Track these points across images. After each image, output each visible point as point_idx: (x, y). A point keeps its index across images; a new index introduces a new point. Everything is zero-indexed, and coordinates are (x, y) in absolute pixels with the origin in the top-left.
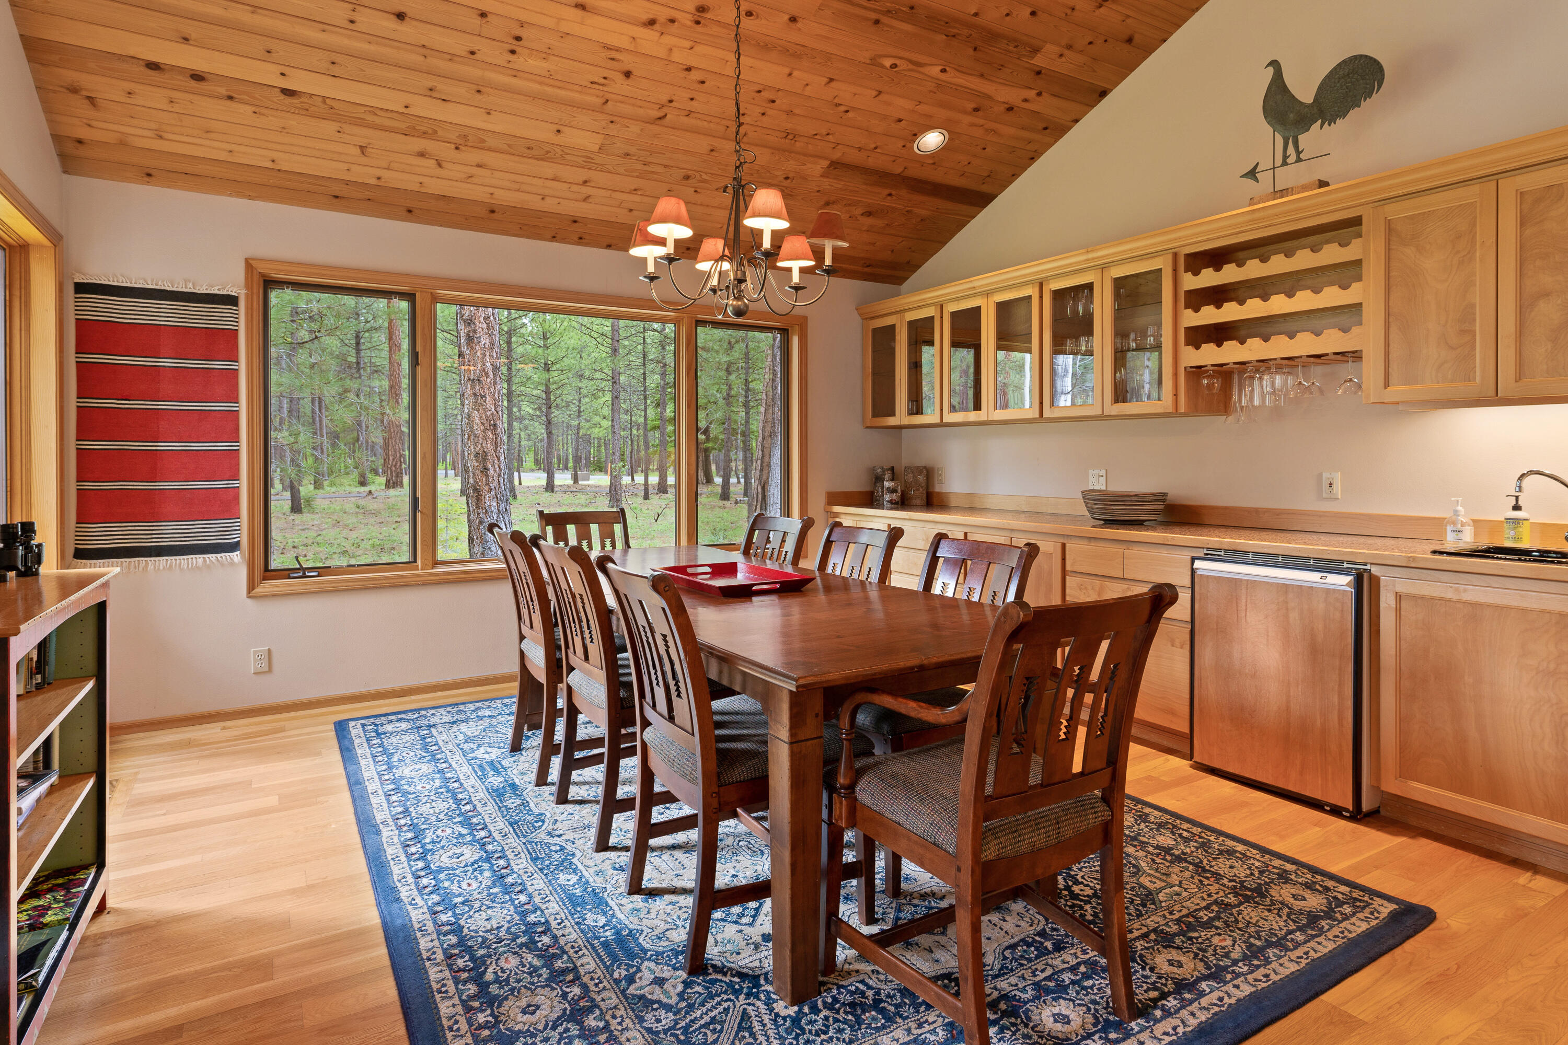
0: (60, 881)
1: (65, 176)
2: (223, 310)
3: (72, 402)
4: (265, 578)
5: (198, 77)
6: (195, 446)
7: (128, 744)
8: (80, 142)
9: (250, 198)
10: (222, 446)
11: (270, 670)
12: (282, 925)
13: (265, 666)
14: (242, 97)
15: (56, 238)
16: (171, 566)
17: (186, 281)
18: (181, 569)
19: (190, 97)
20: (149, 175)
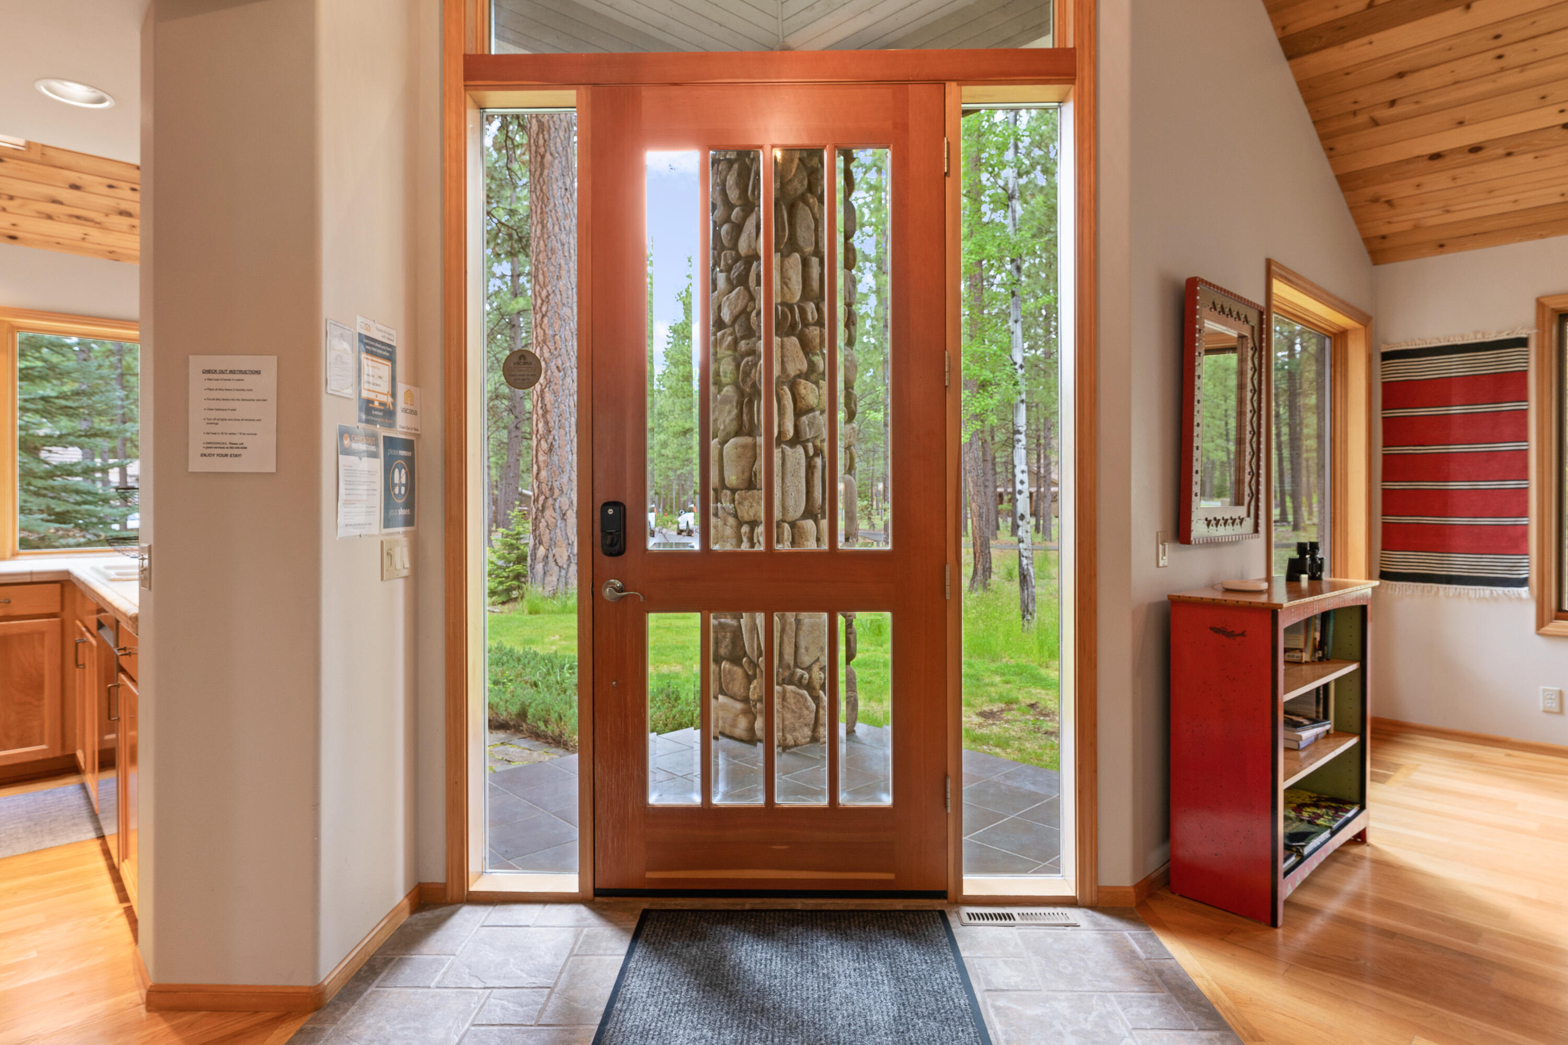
0: (1334, 805)
1: (1376, 267)
2: (1513, 354)
3: (1379, 450)
4: (1557, 618)
5: (1475, 149)
6: (1483, 485)
7: (1420, 743)
8: (1384, 237)
9: (1542, 236)
10: (1511, 484)
11: (1561, 712)
12: (1503, 916)
13: (1555, 706)
14: (1522, 148)
15: (1365, 320)
16: (1460, 594)
17: (1476, 333)
18: (1469, 599)
19: (1470, 168)
20: (1442, 246)
